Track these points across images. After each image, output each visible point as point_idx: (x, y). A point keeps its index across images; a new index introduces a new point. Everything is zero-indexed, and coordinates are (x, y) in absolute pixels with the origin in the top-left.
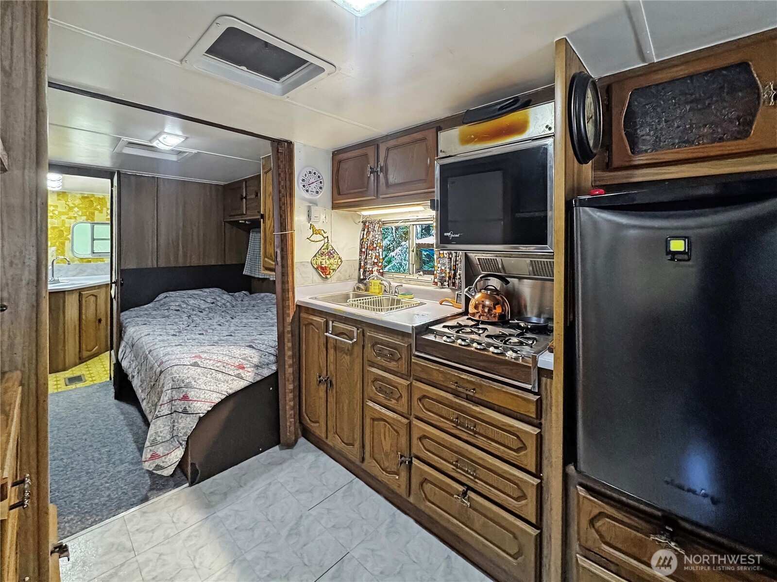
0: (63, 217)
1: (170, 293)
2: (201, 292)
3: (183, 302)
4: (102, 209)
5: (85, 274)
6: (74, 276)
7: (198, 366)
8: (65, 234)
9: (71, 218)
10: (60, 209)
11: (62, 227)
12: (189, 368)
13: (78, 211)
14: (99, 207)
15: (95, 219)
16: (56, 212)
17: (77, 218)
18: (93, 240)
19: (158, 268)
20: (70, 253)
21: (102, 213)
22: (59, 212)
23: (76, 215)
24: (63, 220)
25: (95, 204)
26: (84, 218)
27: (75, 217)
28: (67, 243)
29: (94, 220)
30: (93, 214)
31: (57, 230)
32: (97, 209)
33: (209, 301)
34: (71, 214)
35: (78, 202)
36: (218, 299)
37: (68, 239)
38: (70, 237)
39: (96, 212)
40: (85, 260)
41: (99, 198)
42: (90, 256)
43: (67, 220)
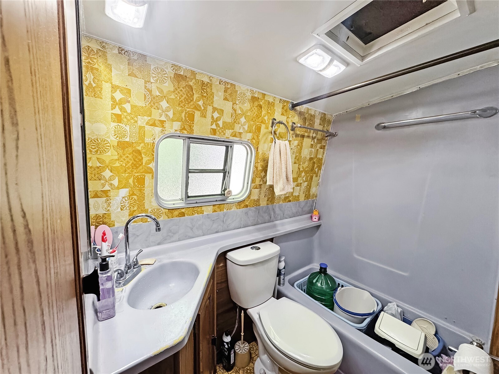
0: (142, 121)
4: (205, 109)
5: (176, 237)
6: (159, 244)
8: (145, 159)
9: (154, 125)
11: (138, 144)
13: (168, 110)
14: (201, 103)
15: (195, 128)
16: (127, 107)
17: (167, 125)
18: (189, 171)
20: (153, 199)
21: (205, 117)
22: (133, 107)
23: (163, 118)
24: (141, 128)
25: (195, 96)
26: (177, 125)
27: (162, 122)
28: (148, 177)
29: (192, 131)
30: (191, 117)
31: (130, 150)
32: (197, 108)
34: (156, 115)
35: (168, 86)
37: (149, 171)
38: (152, 165)
39: (197, 114)
40: (176, 213)
41: (203, 83)
42: (181, 204)
43: (148, 128)
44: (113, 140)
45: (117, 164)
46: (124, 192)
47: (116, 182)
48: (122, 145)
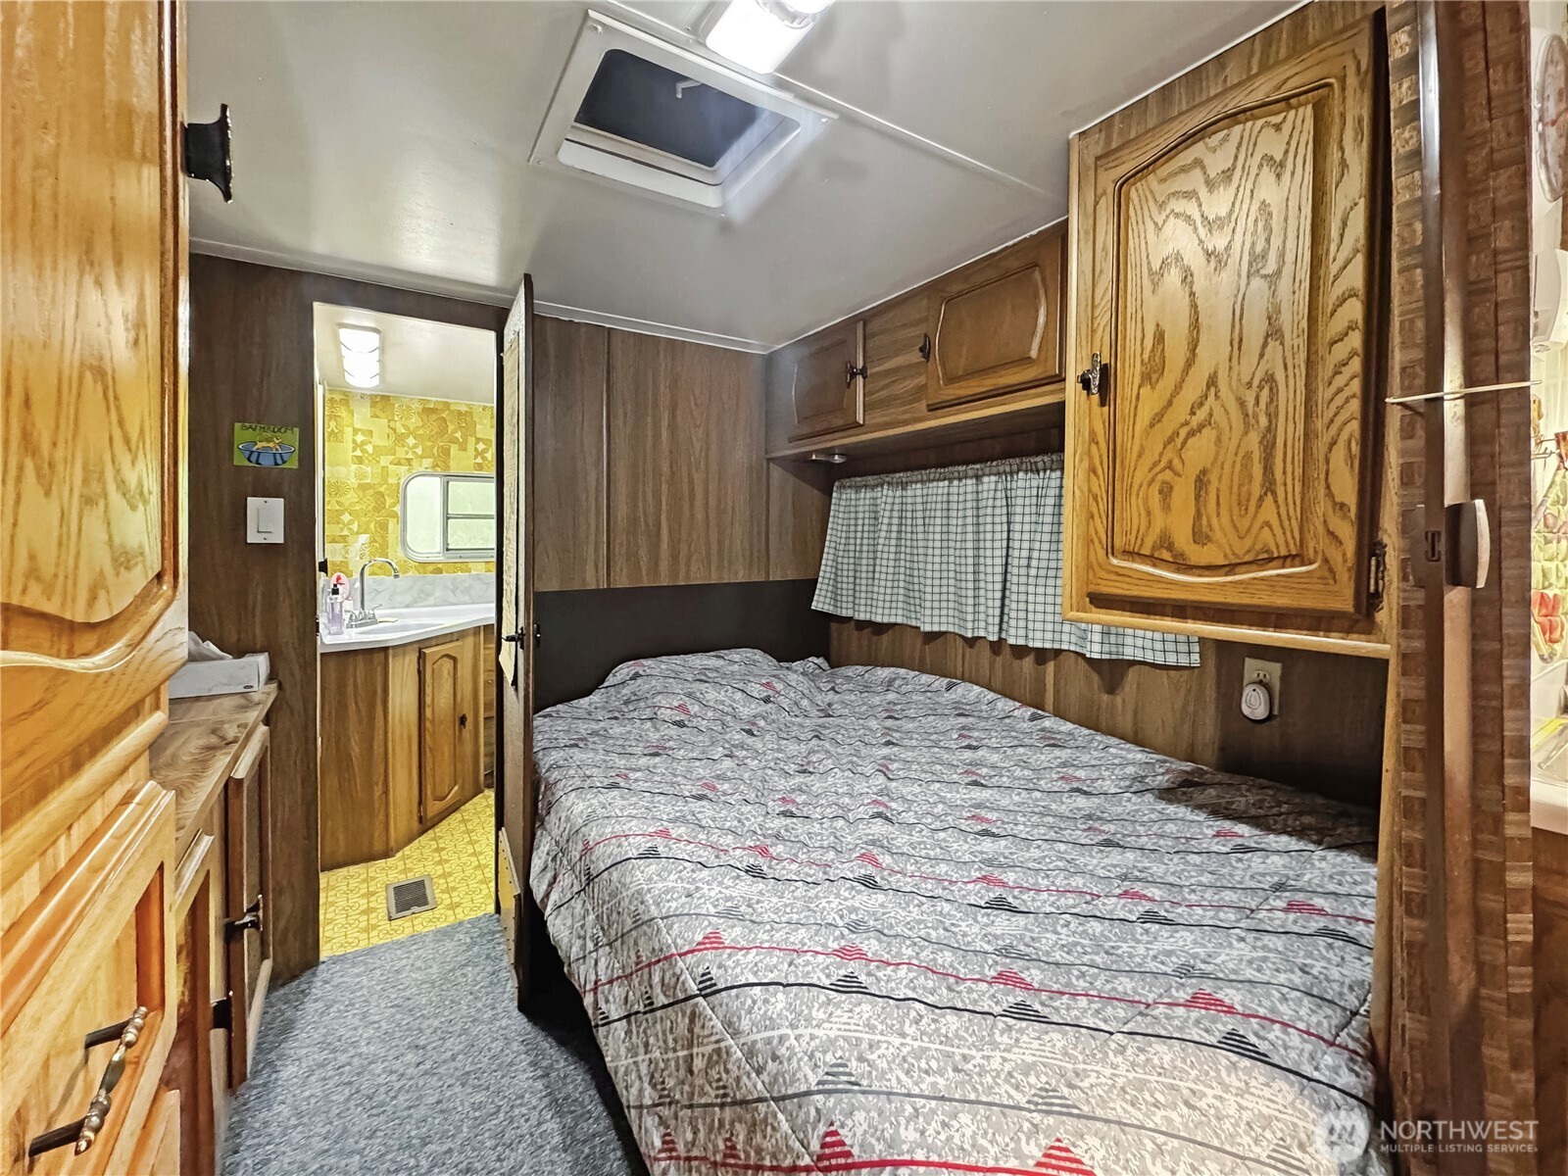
0: (385, 461)
1: (644, 662)
2: (721, 662)
3: (689, 695)
4: (465, 441)
5: (431, 601)
6: (407, 606)
7: (862, 990)
8: (389, 501)
9: (399, 463)
10: (377, 440)
11: (381, 485)
12: (829, 1001)
13: (415, 446)
14: (458, 435)
15: (452, 464)
16: (369, 448)
17: (414, 463)
18: (447, 517)
19: (610, 591)
20: (399, 549)
21: (465, 450)
22: (374, 447)
23: (410, 456)
24: (384, 468)
25: (451, 428)
26: (428, 462)
27: (409, 460)
28: (392, 523)
29: (448, 468)
30: (447, 452)
31: (371, 492)
32: (455, 441)
33: (756, 694)
34: (401, 453)
35: (414, 421)
36: (779, 686)
37: (394, 515)
38: (398, 509)
39: (454, 449)
40: (431, 568)
41: (460, 413)
42: (441, 558)
43: (391, 467)
44: (353, 482)
45: (357, 508)
46: (364, 538)
47: (355, 527)
48: (363, 487)
